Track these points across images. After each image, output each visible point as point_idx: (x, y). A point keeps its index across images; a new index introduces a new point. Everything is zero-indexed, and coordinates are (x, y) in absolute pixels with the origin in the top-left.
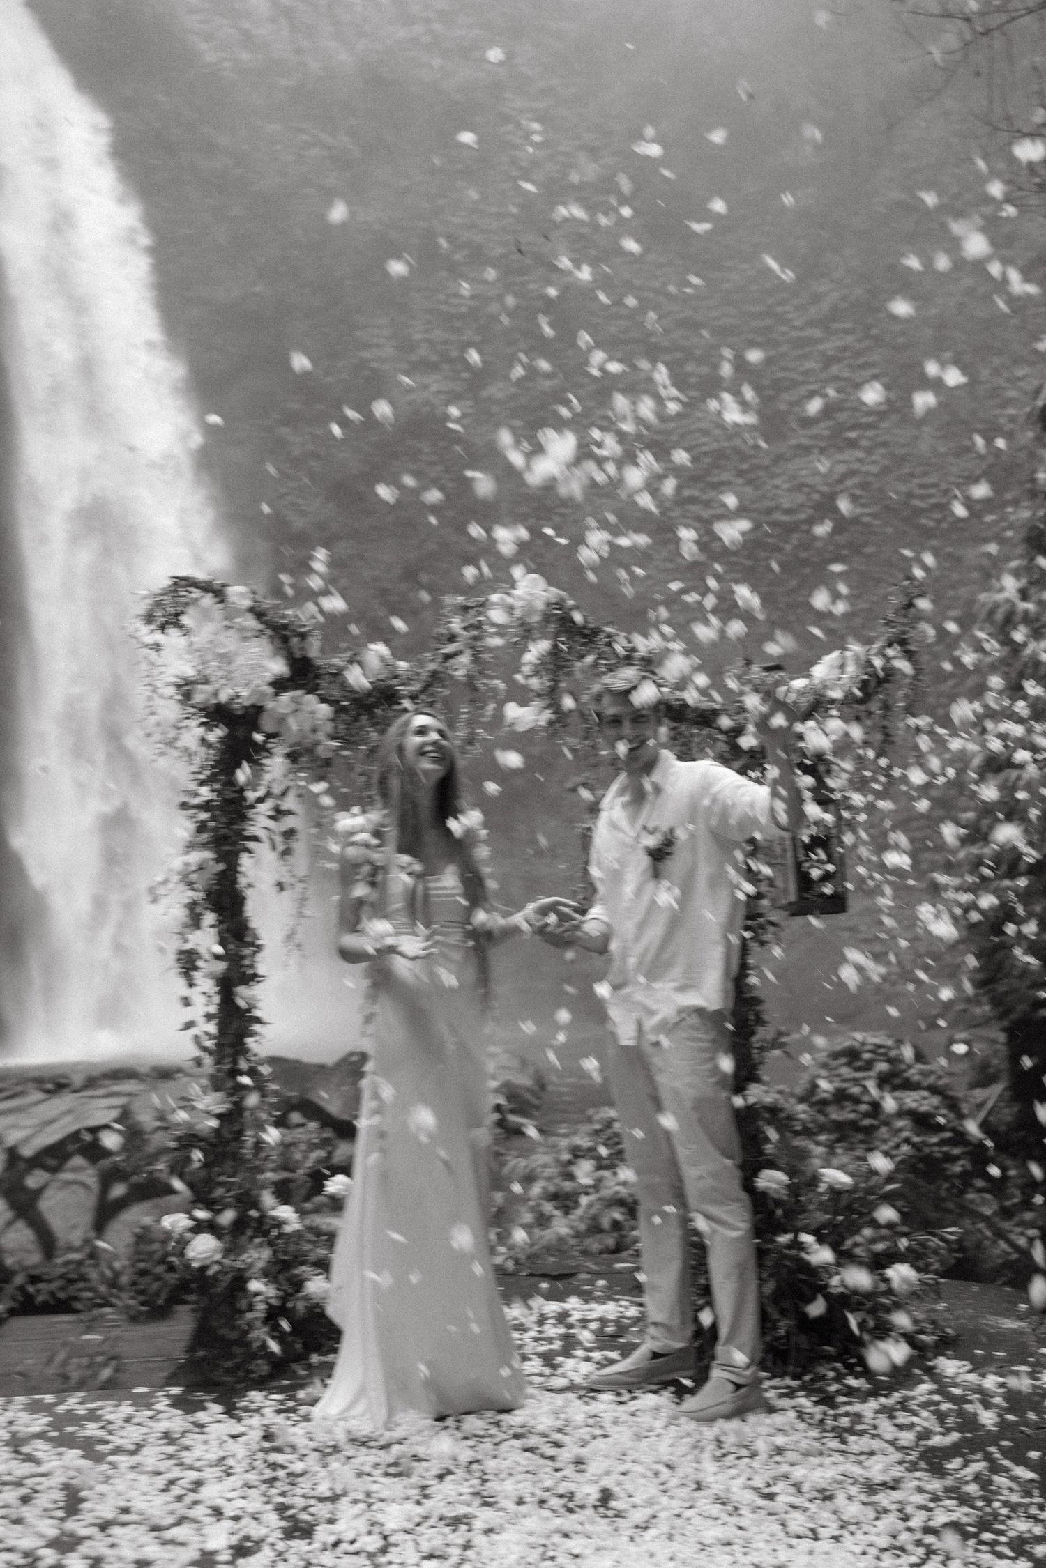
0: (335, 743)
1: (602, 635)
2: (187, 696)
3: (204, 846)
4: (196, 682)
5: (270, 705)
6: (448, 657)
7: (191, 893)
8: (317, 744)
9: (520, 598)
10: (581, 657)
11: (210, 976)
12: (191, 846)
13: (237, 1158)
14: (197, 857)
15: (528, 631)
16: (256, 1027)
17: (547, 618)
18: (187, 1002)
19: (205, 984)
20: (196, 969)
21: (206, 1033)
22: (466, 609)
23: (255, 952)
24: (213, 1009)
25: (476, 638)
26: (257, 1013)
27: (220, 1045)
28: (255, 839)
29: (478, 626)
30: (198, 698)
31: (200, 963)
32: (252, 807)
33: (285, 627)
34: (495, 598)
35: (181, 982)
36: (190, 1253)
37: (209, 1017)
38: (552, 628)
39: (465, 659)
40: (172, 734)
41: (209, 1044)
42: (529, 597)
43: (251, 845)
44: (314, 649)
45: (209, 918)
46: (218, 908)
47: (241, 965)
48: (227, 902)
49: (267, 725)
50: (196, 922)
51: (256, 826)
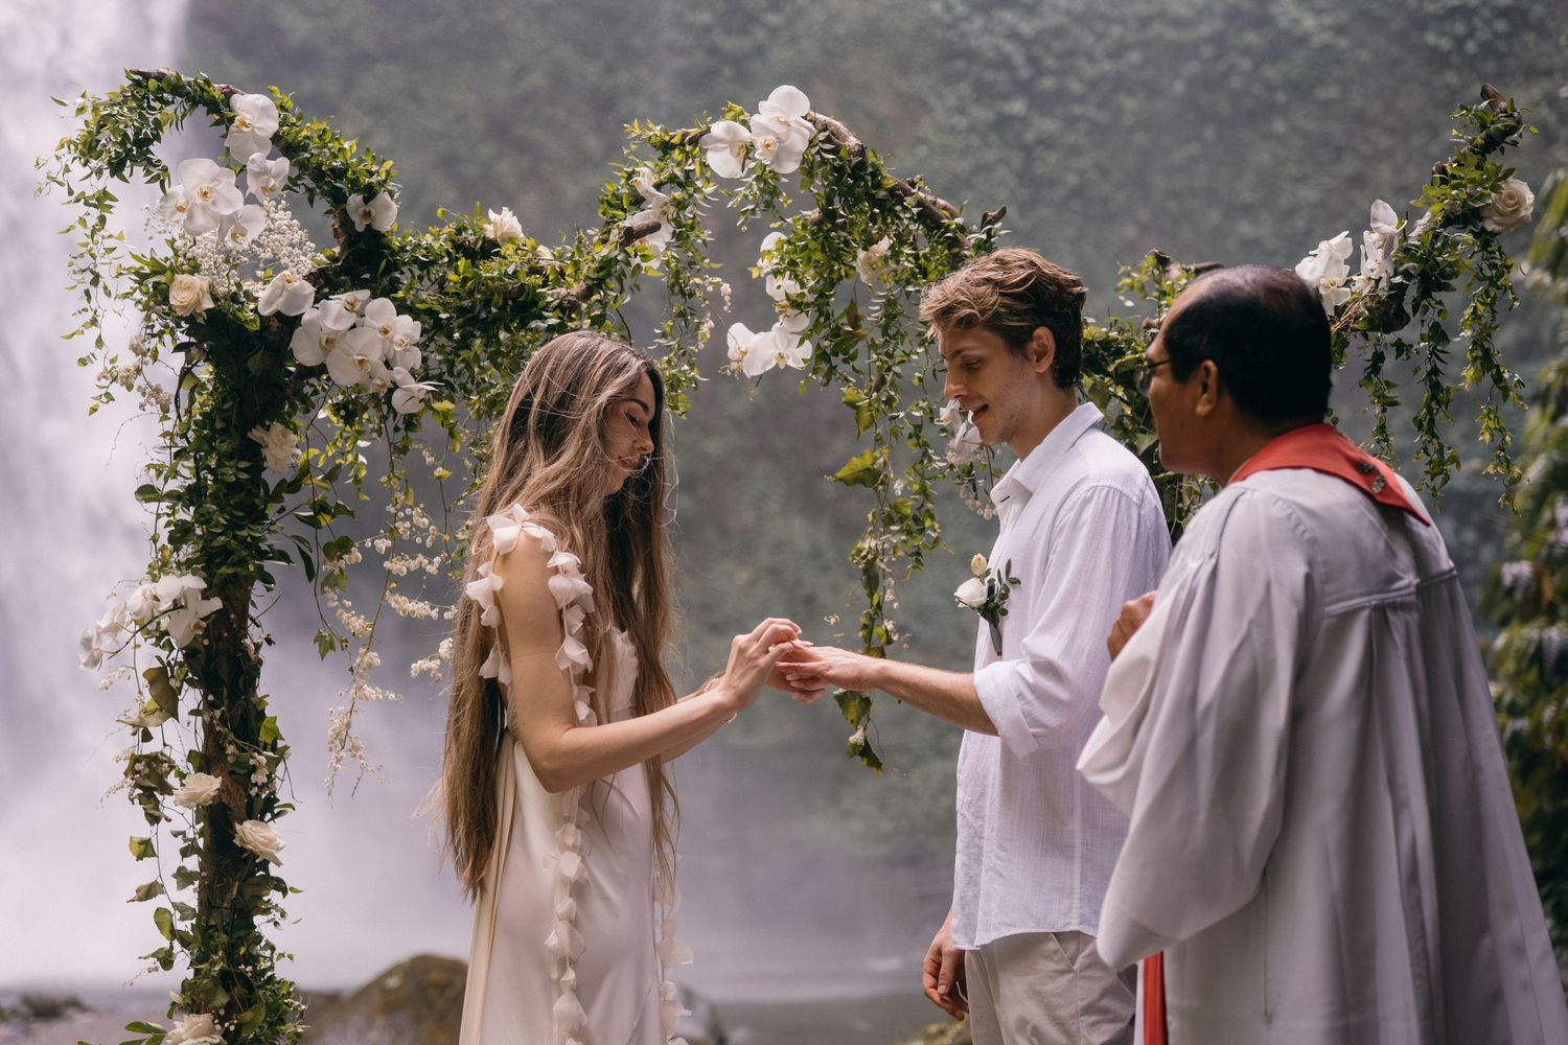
0: (426, 386)
1: (909, 201)
3: (187, 566)
4: (174, 270)
5: (309, 314)
6: (630, 235)
7: (164, 654)
8: (395, 386)
9: (766, 130)
10: (869, 242)
11: (185, 803)
12: (159, 569)
14: (173, 585)
15: (774, 193)
16: (274, 896)
17: (809, 169)
18: (145, 849)
19: (180, 816)
20: (167, 790)
21: (181, 908)
22: (666, 147)
23: (273, 763)
24: (193, 863)
25: (680, 205)
26: (274, 871)
27: (204, 930)
29: (686, 182)
31: (172, 780)
32: (276, 497)
33: (339, 173)
34: (718, 128)
35: (139, 810)
37: (184, 877)
38: (818, 186)
39: (659, 242)
40: (128, 360)
41: (184, 926)
42: (781, 130)
43: (269, 566)
44: (389, 217)
45: (190, 698)
46: (207, 681)
47: (246, 784)
48: (224, 670)
49: (304, 351)
50: (168, 705)
51: (281, 530)
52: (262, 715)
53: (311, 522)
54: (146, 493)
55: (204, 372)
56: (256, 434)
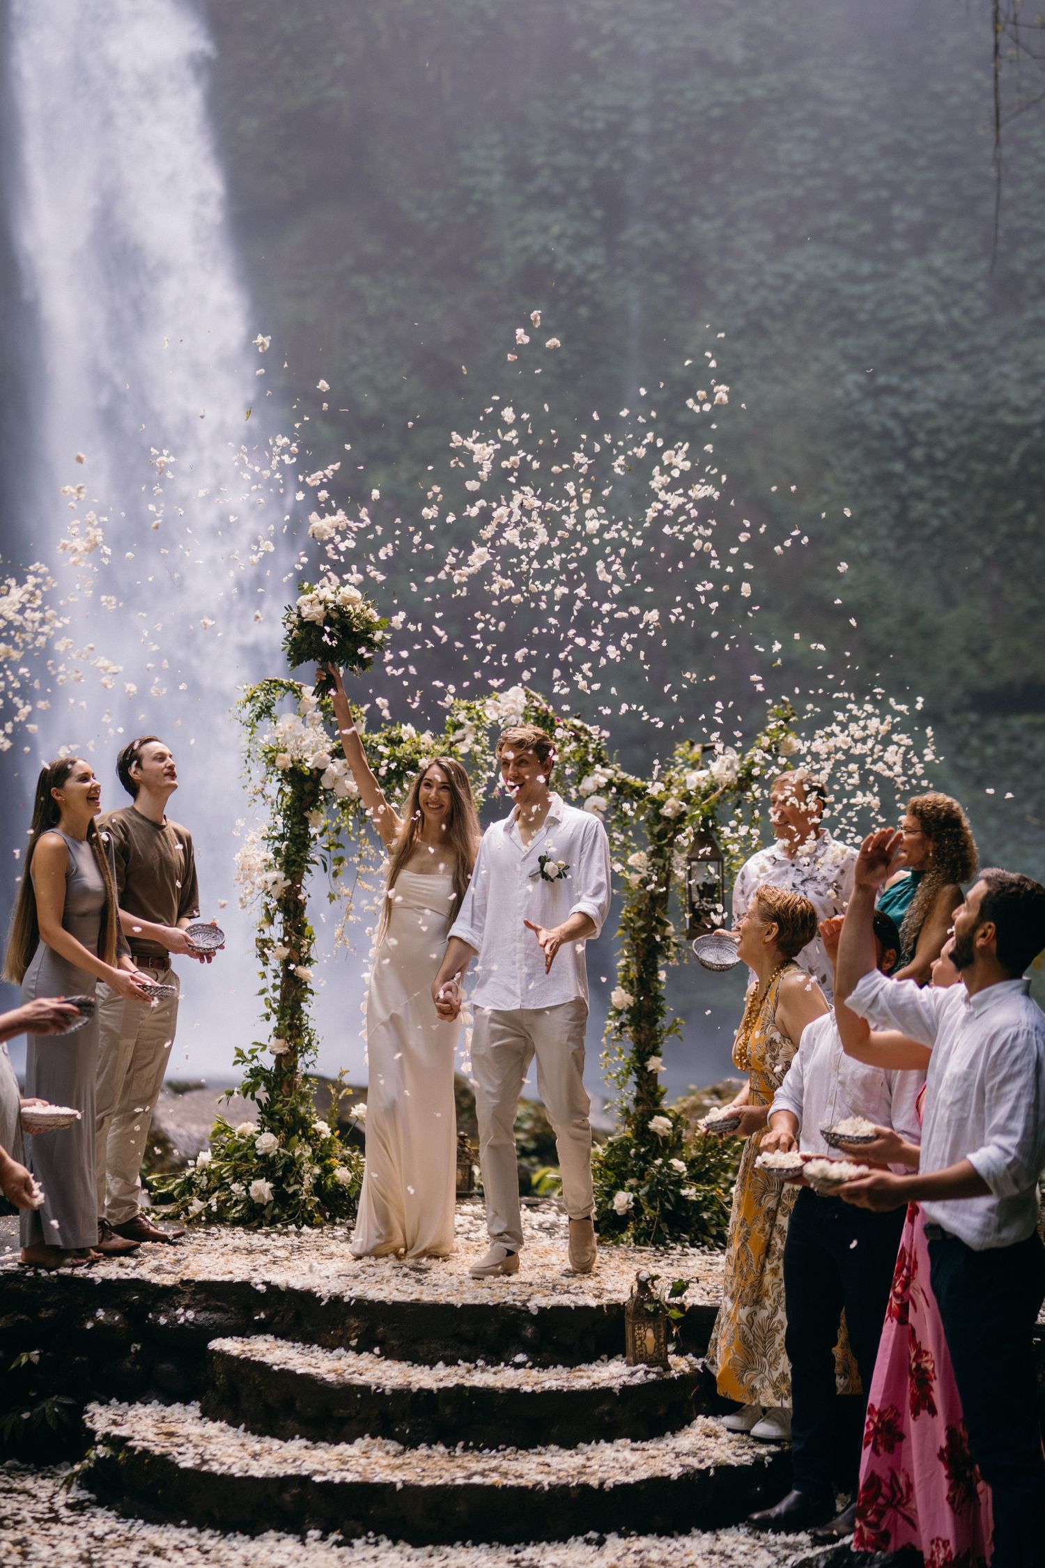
2: (272, 762)
3: (278, 867)
4: (278, 751)
5: (328, 768)
6: (452, 744)
7: (268, 900)
9: (507, 703)
11: (276, 958)
12: (270, 867)
13: (292, 1085)
14: (273, 875)
16: (309, 996)
18: (264, 976)
19: (275, 964)
20: (270, 952)
21: (274, 999)
22: (469, 709)
23: (309, 944)
24: (278, 981)
26: (309, 986)
27: (283, 1007)
28: (315, 862)
30: (278, 763)
31: (272, 948)
32: (313, 840)
34: (489, 702)
35: (259, 961)
36: (258, 1145)
37: (275, 987)
40: (260, 786)
41: (275, 1006)
43: (310, 866)
45: (279, 917)
46: (285, 911)
47: (299, 952)
48: (292, 906)
49: (326, 783)
50: (270, 920)
51: (315, 853)
52: (305, 925)
53: (328, 849)
54: (263, 838)
55: (288, 789)
56: (307, 814)
